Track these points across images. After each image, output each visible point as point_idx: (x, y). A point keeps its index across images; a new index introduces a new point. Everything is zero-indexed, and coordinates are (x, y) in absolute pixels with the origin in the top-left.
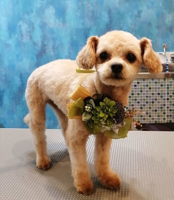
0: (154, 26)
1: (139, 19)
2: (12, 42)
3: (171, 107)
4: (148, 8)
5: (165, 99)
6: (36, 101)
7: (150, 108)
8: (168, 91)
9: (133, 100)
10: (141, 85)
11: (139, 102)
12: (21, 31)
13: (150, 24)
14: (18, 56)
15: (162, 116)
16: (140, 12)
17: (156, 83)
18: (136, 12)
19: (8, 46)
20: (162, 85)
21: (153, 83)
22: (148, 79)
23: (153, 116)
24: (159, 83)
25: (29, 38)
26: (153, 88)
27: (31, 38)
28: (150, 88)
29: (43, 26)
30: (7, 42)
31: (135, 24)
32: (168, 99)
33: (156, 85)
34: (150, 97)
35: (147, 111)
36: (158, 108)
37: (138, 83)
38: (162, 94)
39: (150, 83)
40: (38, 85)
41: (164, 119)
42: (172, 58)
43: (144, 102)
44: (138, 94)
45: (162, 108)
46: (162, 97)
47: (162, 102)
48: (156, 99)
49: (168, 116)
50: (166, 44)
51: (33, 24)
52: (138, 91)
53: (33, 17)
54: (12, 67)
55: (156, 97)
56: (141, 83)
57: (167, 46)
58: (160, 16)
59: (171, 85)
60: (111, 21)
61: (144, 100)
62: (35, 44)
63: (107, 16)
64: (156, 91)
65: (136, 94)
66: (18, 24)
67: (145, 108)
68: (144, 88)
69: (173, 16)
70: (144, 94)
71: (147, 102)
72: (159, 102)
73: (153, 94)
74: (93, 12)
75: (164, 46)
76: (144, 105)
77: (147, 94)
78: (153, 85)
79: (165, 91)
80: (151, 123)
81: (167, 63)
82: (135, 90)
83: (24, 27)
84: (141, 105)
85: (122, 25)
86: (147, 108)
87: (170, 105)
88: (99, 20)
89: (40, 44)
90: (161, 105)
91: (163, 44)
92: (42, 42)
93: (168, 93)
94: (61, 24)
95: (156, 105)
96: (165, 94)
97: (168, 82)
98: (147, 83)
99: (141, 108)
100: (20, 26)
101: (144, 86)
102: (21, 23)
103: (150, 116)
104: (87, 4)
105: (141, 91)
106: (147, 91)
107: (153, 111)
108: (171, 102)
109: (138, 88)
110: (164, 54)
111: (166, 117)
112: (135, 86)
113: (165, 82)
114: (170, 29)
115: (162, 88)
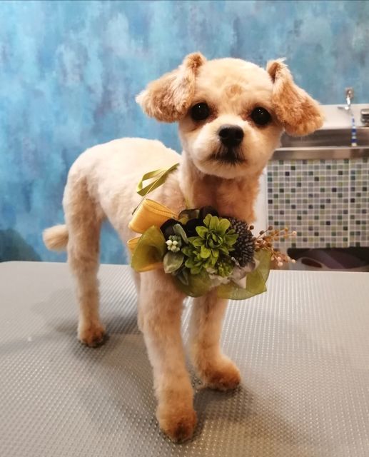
0: (327, 52)
1: (296, 38)
2: (45, 87)
3: (358, 217)
4: (316, 15)
5: (346, 201)
6: (81, 216)
7: (317, 218)
8: (353, 183)
9: (282, 202)
10: (299, 173)
11: (294, 207)
12: (62, 66)
13: (319, 48)
14: (57, 114)
15: (340, 234)
16: (298, 24)
17: (329, 167)
18: (290, 24)
19: (38, 94)
20: (341, 173)
21: (323, 167)
22: (312, 160)
23: (323, 234)
24: (335, 167)
25: (77, 78)
26: (323, 179)
27: (82, 78)
28: (317, 179)
29: (105, 54)
30: (37, 87)
31: (289, 48)
32: (353, 201)
33: (329, 173)
34: (317, 196)
35: (310, 223)
36: (333, 217)
37: (293, 168)
38: (341, 189)
39: (317, 167)
40: (86, 188)
41: (346, 240)
42: (364, 116)
43: (305, 207)
44: (293, 190)
45: (340, 218)
46: (340, 196)
47: (340, 206)
48: (329, 201)
49: (352, 234)
50: (351, 88)
51: (86, 50)
52: (293, 184)
53: (85, 36)
54: (46, 136)
55: (328, 195)
56: (299, 168)
57: (353, 93)
58: (340, 30)
59: (359, 172)
60: (240, 42)
61: (305, 201)
62: (90, 90)
63: (232, 32)
64: (328, 184)
65: (288, 190)
66: (57, 52)
67: (305, 218)
68: (305, 179)
69: (367, 30)
70: (305, 190)
71: (311, 207)
72: (334, 207)
73: (323, 190)
74: (203, 24)
75: (348, 91)
76: (305, 212)
77: (311, 190)
78: (322, 172)
79: (347, 184)
80: (319, 247)
81: (354, 128)
82: (287, 182)
83: (69, 57)
84: (299, 212)
85: (261, 50)
86: (311, 218)
87: (358, 212)
88: (215, 41)
89: (99, 91)
90: (340, 212)
91: (347, 89)
92: (105, 87)
93: (353, 189)
94: (140, 49)
95: (328, 212)
96: (346, 190)
97: (353, 166)
98: (311, 167)
99: (299, 218)
100: (61, 54)
101: (305, 173)
102: (61, 48)
103: (317, 234)
104: (191, 10)
105: (299, 185)
106: (311, 185)
107: (322, 223)
108: (359, 206)
109: (294, 179)
110: (347, 108)
111: (349, 237)
112: (287, 174)
113: (347, 167)
114: (361, 58)
115: (341, 178)
